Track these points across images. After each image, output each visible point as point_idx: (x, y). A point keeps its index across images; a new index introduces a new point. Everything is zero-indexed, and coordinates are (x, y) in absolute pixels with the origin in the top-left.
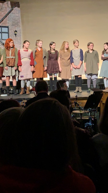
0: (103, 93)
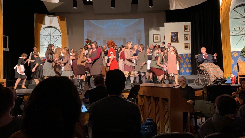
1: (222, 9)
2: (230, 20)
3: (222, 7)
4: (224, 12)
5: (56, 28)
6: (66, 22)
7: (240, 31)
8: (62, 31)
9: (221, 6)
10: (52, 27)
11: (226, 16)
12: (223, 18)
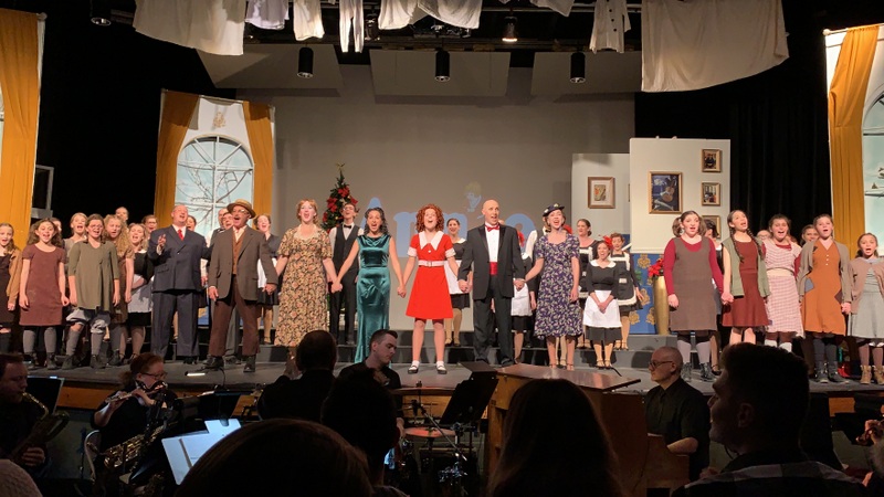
0: (498, 377)
1: (834, 95)
2: (864, 137)
3: (834, 91)
4: (841, 108)
5: (234, 143)
6: (273, 125)
8: (257, 154)
9: (833, 87)
10: (222, 140)
11: (849, 124)
12: (837, 129)
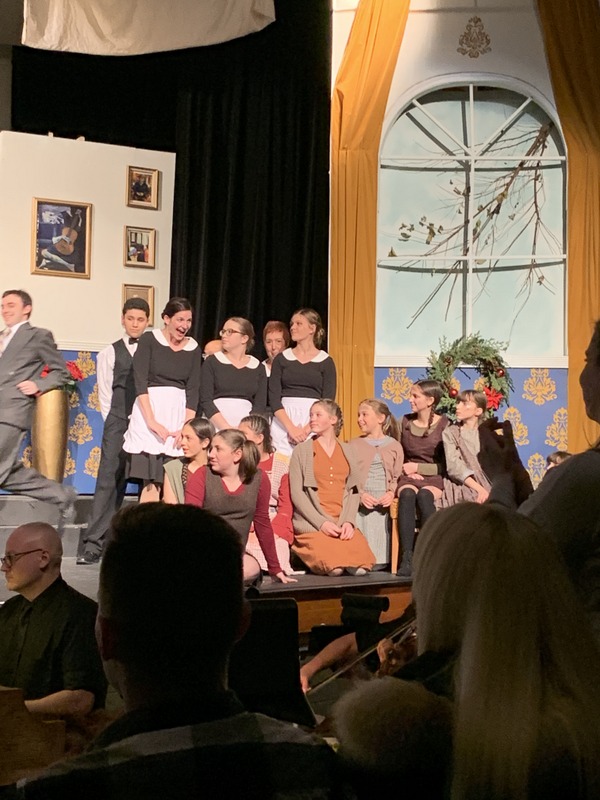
1: (340, 95)
2: (383, 174)
3: (342, 87)
4: (350, 119)
7: (431, 247)
9: (339, 81)
11: (362, 146)
12: (343, 152)
